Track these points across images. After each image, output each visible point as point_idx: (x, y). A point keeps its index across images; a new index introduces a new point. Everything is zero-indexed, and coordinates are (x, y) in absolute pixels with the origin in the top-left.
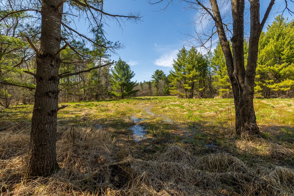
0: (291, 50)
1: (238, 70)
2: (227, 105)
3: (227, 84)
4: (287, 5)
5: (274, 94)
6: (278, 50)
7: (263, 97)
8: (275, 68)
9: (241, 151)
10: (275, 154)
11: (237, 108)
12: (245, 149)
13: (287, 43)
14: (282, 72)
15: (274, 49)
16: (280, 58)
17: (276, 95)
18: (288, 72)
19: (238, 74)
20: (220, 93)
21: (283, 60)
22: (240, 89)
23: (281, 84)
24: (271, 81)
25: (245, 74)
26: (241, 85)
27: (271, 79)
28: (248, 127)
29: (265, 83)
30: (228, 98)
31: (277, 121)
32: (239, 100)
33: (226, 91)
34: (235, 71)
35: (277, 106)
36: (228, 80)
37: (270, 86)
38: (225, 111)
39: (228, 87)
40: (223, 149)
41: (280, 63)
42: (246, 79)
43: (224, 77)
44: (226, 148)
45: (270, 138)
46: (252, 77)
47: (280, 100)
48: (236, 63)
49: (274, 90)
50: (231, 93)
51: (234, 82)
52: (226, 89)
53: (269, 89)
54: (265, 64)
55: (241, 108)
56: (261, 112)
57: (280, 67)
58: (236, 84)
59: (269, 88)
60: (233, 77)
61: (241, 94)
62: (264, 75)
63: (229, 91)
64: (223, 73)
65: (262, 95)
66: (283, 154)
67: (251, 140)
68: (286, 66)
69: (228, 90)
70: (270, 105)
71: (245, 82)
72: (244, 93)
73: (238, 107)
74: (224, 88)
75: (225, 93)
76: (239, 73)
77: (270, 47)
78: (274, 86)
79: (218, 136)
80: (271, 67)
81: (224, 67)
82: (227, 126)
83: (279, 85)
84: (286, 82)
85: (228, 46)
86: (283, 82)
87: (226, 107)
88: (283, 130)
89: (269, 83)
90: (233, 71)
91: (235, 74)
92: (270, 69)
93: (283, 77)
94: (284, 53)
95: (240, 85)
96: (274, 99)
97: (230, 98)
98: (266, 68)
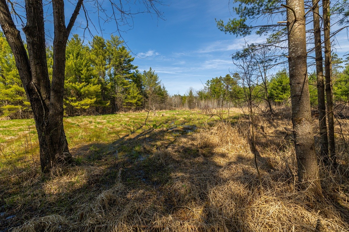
0: (88, 72)
1: (38, 80)
2: (21, 130)
3: (18, 98)
4: (88, 25)
5: (77, 112)
6: (78, 68)
7: (67, 115)
8: (76, 86)
9: (53, 197)
10: (91, 179)
11: (41, 135)
12: (59, 190)
13: (84, 64)
14: (82, 90)
15: (74, 66)
16: (80, 77)
17: (79, 113)
18: (87, 92)
19: (39, 85)
20: (3, 112)
21: (83, 79)
22: (44, 108)
23: (83, 102)
24: (73, 98)
25: (49, 87)
26: (45, 101)
27: (74, 97)
28: (61, 158)
29: (68, 100)
30: (20, 118)
31: (85, 140)
32: (43, 124)
33: (17, 109)
34: (34, 81)
35: (82, 124)
36: (18, 92)
37: (73, 104)
38: (17, 140)
39: (21, 103)
40: (20, 210)
41: (81, 82)
42: (52, 94)
43: (10, 87)
44: (27, 205)
45: (83, 162)
46: (60, 92)
47: (83, 118)
48: (36, 69)
49: (77, 108)
50: (25, 111)
51: (34, 97)
52: (17, 105)
53: (72, 107)
54: (67, 80)
55: (47, 134)
56: (68, 132)
57: (81, 85)
58: (37, 100)
59: (72, 105)
60: (32, 89)
61: (47, 114)
62: (67, 91)
63: (21, 108)
64: (9, 80)
65: (66, 113)
66: (97, 175)
67: (65, 173)
68: (85, 86)
69: (19, 107)
70: (76, 123)
71: (52, 97)
72: (51, 112)
73: (43, 133)
74: (12, 104)
75: (14, 112)
76: (42, 84)
77: (71, 63)
78: (76, 104)
79: (8, 189)
80: (72, 84)
81: (10, 72)
82: (23, 164)
83: (81, 103)
84: (86, 100)
85: (18, 37)
86: (84, 100)
87: (19, 133)
88: (92, 148)
89: (72, 101)
90: (31, 80)
91: (34, 84)
92: (72, 86)
93: (83, 95)
94: (83, 72)
95: (43, 101)
96: (78, 117)
97: (25, 118)
98: (68, 84)
